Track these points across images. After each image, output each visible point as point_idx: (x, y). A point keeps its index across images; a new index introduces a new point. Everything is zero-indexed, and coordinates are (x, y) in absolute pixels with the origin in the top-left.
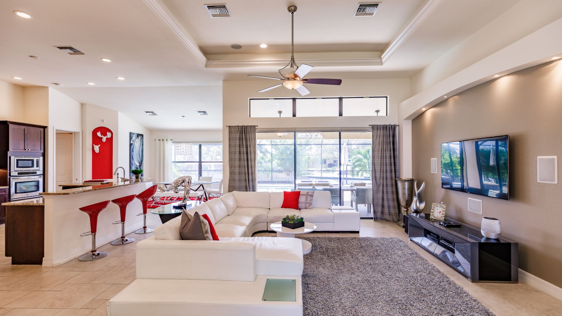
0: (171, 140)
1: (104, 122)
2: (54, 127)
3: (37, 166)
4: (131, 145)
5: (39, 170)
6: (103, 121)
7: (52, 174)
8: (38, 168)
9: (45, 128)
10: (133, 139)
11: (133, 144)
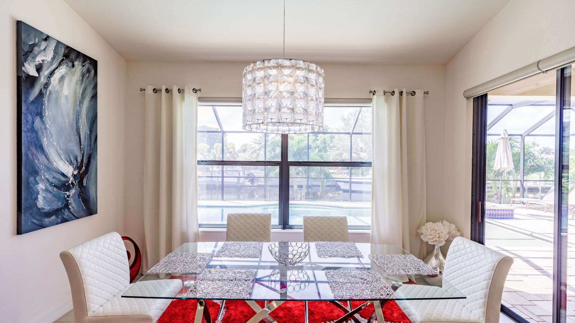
0: (196, 91)
10: (39, 59)
11: (43, 79)
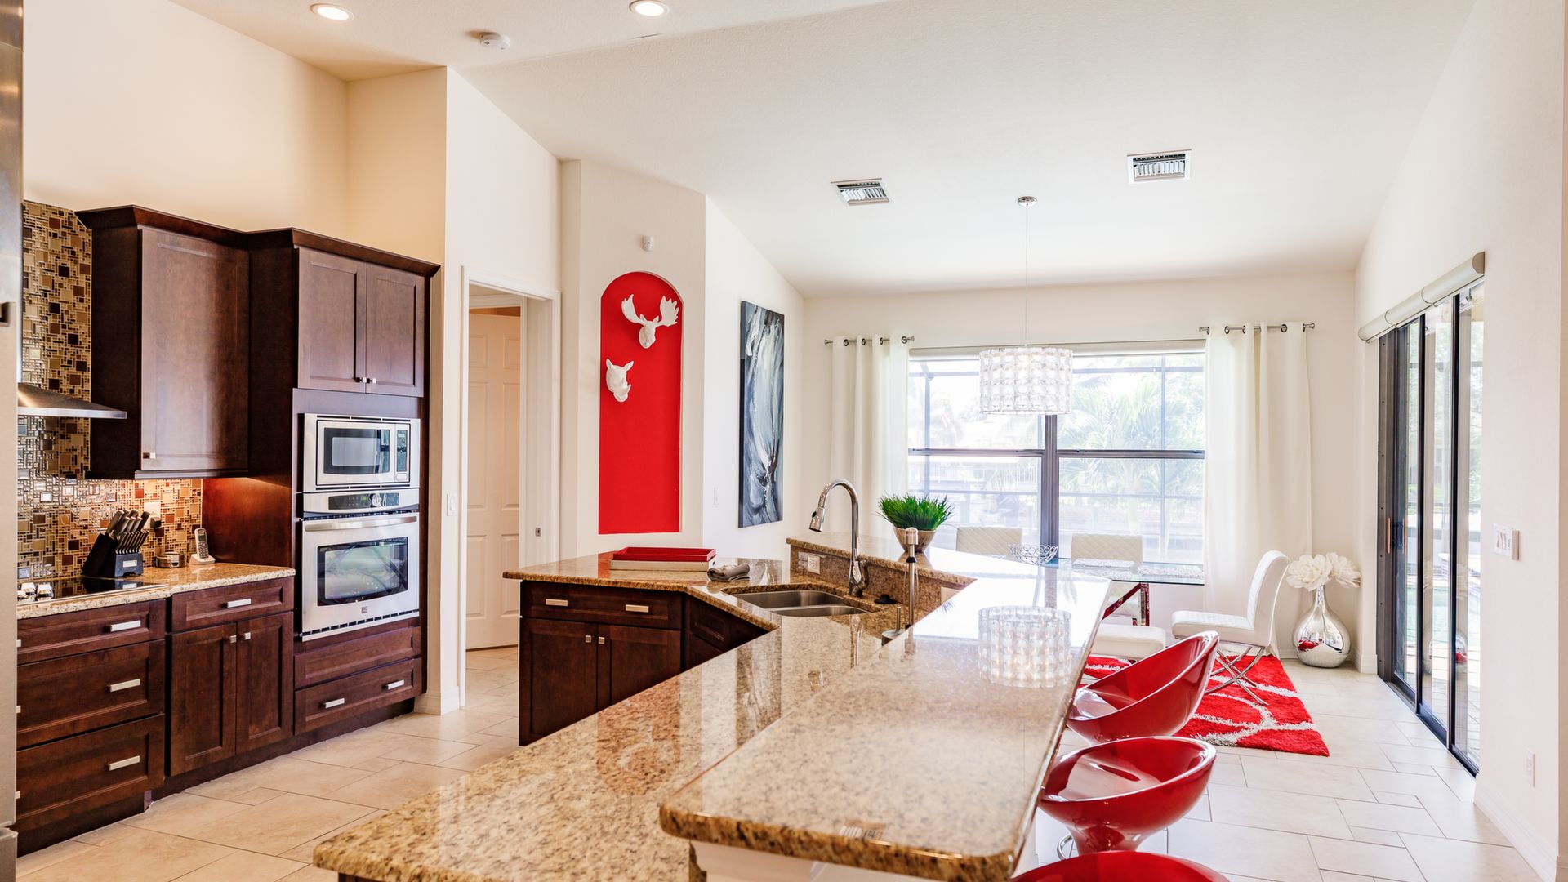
0: (905, 340)
1: (651, 247)
2: (462, 268)
3: (402, 466)
4: (744, 363)
5: (406, 486)
6: (644, 244)
7: (454, 507)
8: (403, 477)
9: (429, 272)
10: (752, 337)
11: (754, 359)
